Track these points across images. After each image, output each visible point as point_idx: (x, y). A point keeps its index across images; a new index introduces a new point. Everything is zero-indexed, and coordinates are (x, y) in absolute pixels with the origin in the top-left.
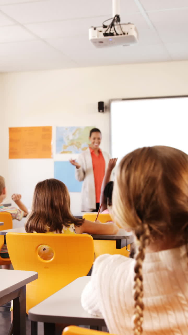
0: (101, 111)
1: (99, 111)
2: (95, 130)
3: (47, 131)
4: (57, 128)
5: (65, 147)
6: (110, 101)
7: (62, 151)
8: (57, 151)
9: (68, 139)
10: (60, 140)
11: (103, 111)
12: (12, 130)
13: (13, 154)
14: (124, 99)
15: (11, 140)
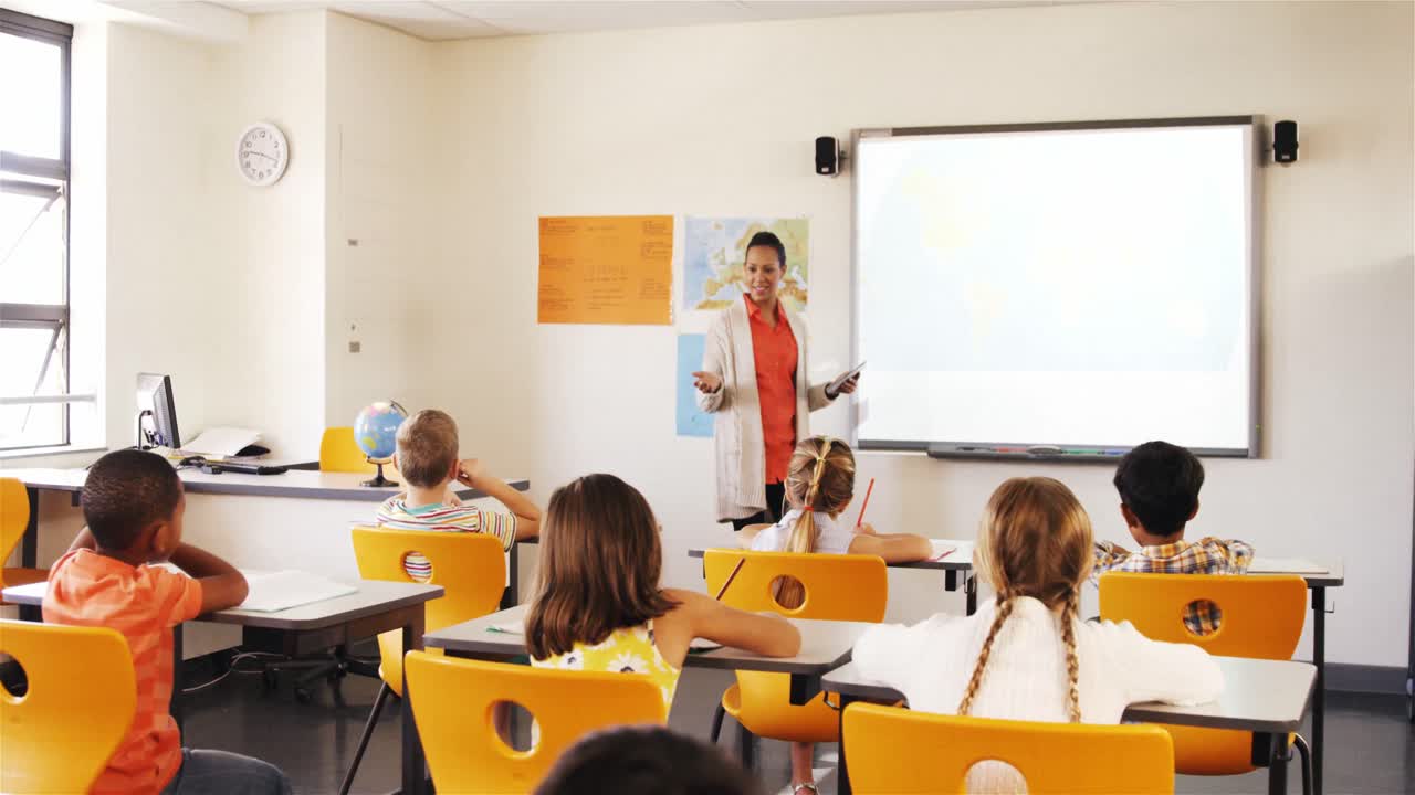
0: (825, 170)
1: (819, 171)
2: (765, 240)
3: (656, 231)
4: (690, 223)
5: (714, 287)
6: (857, 135)
7: (704, 298)
8: (687, 301)
9: (723, 262)
10: (698, 265)
11: (831, 171)
12: (547, 226)
13: (552, 306)
14: (898, 132)
15: (545, 261)
